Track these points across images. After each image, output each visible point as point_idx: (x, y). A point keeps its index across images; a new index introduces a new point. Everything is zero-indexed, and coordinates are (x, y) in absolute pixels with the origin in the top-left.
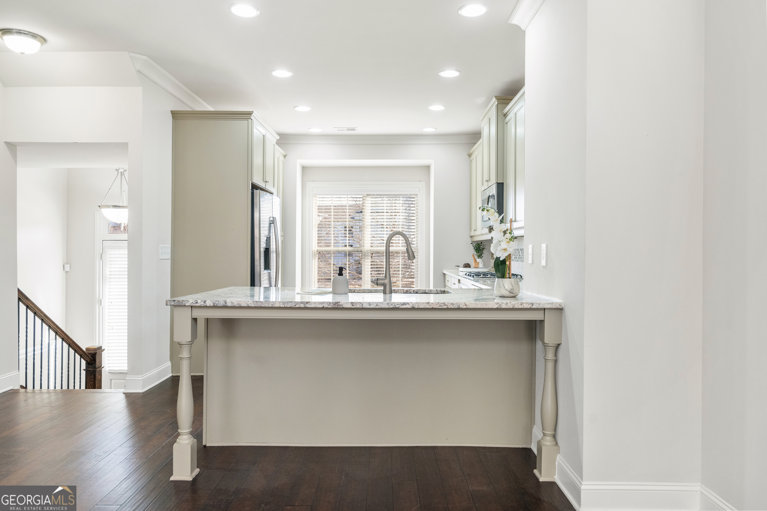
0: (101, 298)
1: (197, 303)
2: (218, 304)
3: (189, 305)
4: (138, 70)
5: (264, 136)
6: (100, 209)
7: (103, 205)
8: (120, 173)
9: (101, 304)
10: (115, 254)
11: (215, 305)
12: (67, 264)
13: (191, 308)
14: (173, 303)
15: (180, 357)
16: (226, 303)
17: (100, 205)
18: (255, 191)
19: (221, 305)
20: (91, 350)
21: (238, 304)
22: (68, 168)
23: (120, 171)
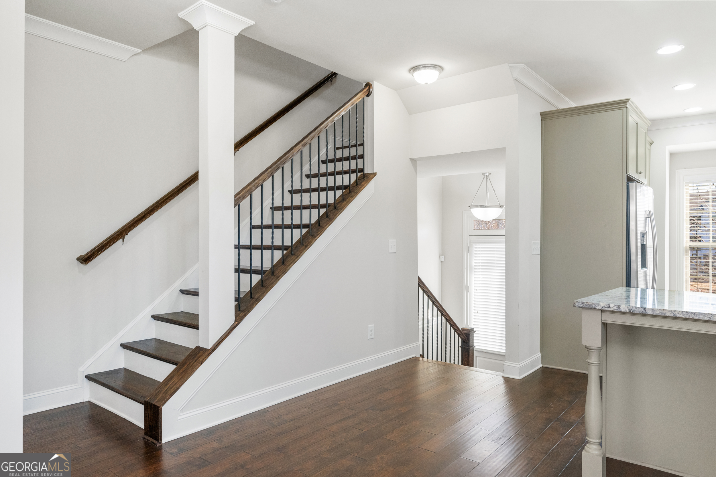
0: (468, 285)
1: (609, 307)
2: (635, 310)
3: (600, 308)
4: (515, 78)
5: (637, 124)
6: (470, 209)
7: (472, 206)
8: (485, 177)
9: (468, 290)
10: (479, 248)
11: (631, 311)
12: (442, 255)
13: (601, 312)
14: (582, 305)
15: (588, 362)
16: (645, 311)
17: (470, 205)
18: (630, 184)
19: (638, 312)
20: (465, 331)
21: (661, 313)
22: (443, 176)
23: (486, 174)
